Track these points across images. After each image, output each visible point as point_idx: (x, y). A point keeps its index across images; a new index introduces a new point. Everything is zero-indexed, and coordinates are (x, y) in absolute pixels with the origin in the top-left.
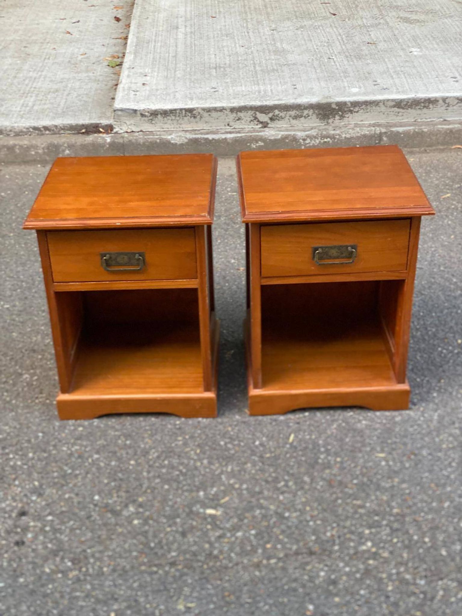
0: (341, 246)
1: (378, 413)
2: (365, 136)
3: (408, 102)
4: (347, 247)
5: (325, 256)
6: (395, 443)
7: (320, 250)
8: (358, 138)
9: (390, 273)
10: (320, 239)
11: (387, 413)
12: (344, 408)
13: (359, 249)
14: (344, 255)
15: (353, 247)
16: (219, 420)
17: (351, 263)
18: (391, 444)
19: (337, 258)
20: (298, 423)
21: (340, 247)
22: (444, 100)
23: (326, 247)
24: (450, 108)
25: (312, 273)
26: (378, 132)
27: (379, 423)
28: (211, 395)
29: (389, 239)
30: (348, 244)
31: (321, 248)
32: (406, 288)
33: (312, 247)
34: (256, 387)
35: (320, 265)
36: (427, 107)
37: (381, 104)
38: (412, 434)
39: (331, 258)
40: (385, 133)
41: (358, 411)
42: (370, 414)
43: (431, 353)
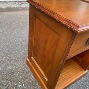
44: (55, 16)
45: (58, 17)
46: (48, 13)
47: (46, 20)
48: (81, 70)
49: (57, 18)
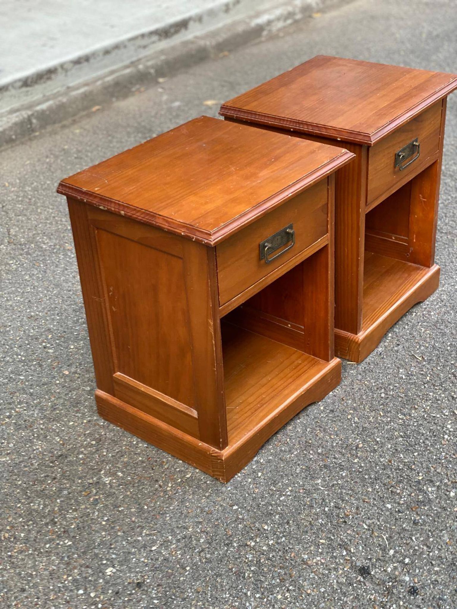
2: (16, 124)
3: (32, 78)
8: (11, 128)
22: (62, 66)
24: (69, 73)
26: (26, 116)
36: (49, 79)
37: (10, 88)
40: (32, 115)
44: (160, 222)
45: (167, 222)
46: (139, 216)
47: (138, 233)
48: (315, 364)
49: (166, 226)
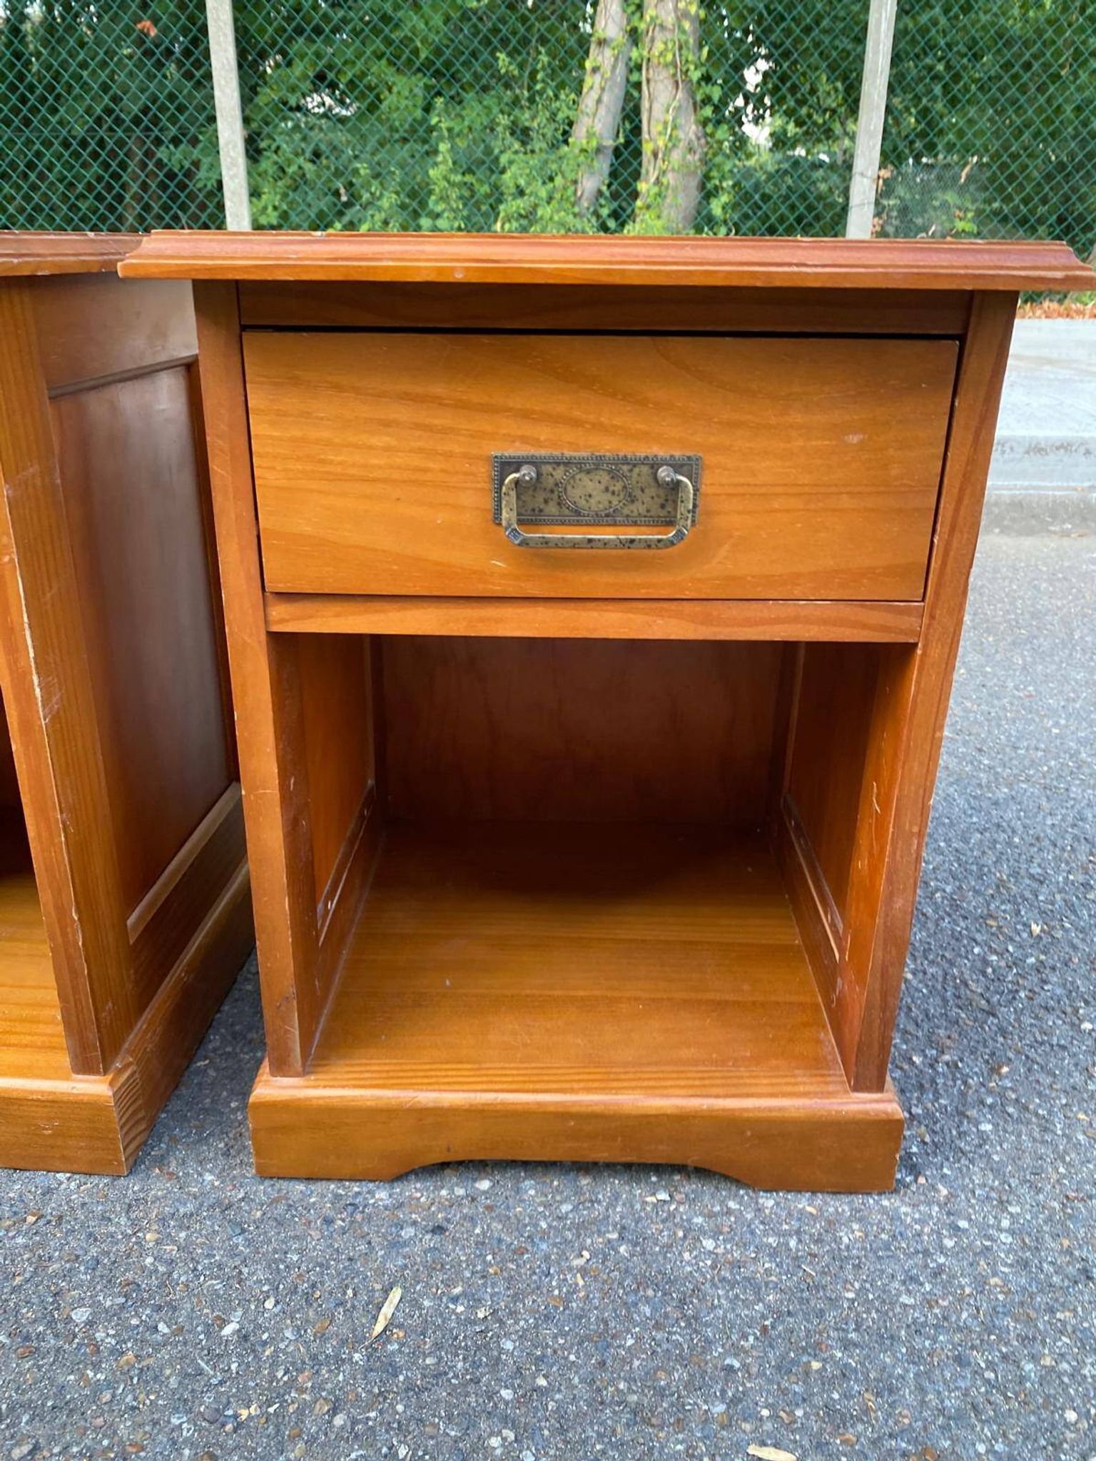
0: (625, 460)
1: (768, 1202)
4: (654, 465)
5: (552, 509)
6: (845, 1373)
7: (527, 472)
9: (846, 611)
10: (526, 415)
11: (804, 1203)
12: (635, 1169)
13: (709, 481)
14: (638, 508)
15: (678, 467)
16: (133, 1186)
17: (671, 543)
18: (827, 1382)
19: (608, 518)
20: (438, 1229)
21: (616, 467)
23: (557, 463)
25: (497, 590)
27: (774, 1253)
28: (96, 1087)
29: (854, 439)
30: (660, 452)
31: (533, 462)
32: (916, 681)
33: (489, 458)
34: (281, 1068)
35: (525, 543)
38: (917, 1329)
39: (577, 517)
41: (690, 1187)
42: (736, 1202)
43: (952, 963)
